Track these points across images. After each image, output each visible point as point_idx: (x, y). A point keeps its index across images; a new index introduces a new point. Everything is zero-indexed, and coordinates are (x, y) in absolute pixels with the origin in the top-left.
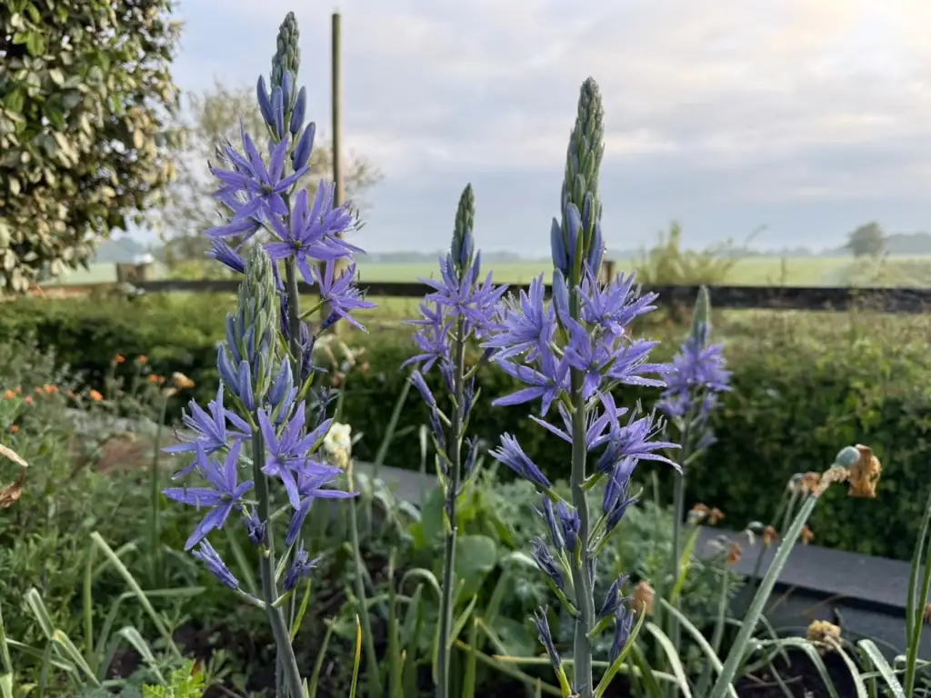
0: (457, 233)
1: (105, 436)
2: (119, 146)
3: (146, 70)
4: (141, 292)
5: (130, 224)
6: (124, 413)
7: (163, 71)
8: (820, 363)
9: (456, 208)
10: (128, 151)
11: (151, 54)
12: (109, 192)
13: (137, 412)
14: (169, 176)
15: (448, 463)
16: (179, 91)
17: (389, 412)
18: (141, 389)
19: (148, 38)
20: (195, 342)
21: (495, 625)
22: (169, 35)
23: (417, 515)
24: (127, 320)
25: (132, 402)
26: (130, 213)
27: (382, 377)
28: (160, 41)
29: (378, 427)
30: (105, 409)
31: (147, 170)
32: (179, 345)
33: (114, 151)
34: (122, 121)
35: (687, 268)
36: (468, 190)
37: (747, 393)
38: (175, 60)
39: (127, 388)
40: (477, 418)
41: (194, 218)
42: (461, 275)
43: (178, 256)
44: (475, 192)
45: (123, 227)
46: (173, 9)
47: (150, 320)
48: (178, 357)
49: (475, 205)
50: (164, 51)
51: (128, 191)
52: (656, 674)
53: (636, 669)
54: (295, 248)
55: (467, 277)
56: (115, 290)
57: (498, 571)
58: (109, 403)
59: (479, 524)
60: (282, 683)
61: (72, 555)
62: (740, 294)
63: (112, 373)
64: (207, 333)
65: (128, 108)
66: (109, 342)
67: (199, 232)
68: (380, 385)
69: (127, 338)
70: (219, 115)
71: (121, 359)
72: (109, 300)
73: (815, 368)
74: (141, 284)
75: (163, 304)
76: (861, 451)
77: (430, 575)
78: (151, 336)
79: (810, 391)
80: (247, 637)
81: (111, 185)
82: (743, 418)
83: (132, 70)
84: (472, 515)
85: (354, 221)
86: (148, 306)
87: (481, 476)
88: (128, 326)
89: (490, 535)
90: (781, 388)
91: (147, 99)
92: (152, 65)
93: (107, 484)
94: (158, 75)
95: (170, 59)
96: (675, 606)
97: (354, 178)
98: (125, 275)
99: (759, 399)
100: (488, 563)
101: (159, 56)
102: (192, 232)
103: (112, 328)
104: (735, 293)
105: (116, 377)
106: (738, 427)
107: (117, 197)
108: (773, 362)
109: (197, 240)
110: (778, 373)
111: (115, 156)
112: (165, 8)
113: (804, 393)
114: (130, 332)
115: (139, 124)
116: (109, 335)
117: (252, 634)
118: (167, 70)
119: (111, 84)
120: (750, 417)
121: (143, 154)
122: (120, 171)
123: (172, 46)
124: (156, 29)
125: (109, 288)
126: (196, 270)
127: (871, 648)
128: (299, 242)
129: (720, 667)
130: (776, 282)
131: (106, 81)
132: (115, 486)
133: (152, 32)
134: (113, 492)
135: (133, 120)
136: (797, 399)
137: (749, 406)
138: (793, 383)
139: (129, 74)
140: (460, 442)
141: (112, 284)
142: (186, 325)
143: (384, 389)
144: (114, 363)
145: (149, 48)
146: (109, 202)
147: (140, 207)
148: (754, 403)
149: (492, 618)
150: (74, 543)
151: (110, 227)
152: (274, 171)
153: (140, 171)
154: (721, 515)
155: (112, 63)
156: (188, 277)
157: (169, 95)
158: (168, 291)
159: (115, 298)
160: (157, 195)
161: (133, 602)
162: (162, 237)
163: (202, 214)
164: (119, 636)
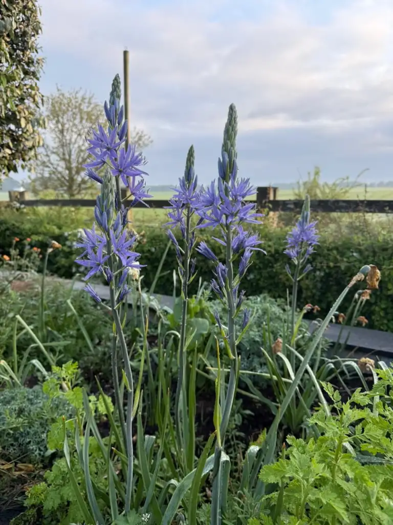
0: (187, 167)
1: (11, 279)
2: (12, 127)
3: (25, 85)
4: (23, 206)
5: (19, 169)
6: (20, 268)
7: (34, 85)
8: (381, 238)
9: (186, 156)
10: (17, 129)
11: (27, 76)
12: (8, 151)
13: (27, 267)
14: (39, 142)
15: (183, 269)
16: (43, 96)
17: (157, 267)
18: (29, 255)
19: (26, 67)
20: (54, 233)
21: (208, 359)
22: (37, 65)
23: (171, 311)
24: (16, 221)
25: (24, 262)
26: (19, 163)
27: (153, 250)
28: (32, 69)
29: (151, 276)
30: (10, 265)
31: (27, 140)
32: (44, 234)
33: (10, 129)
34: (14, 113)
35: (323, 193)
36: (192, 148)
37: (342, 254)
38: (40, 79)
39: (21, 254)
40: (203, 270)
41: (47, 166)
42: (189, 186)
43: (39, 188)
44: (195, 149)
45: (15, 170)
46: (39, 51)
47: (30, 221)
48: (44, 241)
49: (195, 154)
50: (34, 74)
51: (17, 151)
52: (284, 379)
53: (275, 377)
54: (120, 172)
55: (192, 187)
56: (8, 206)
57: (209, 335)
58: (12, 263)
59: (201, 314)
60: (114, 358)
61: (4, 330)
62: (344, 204)
63: (13, 247)
64: (60, 228)
65: (17, 106)
66: (8, 233)
67: (50, 174)
68: (152, 253)
69: (17, 231)
70: (60, 108)
71: (18, 240)
72: (6, 211)
73: (378, 241)
74: (23, 202)
75: (35, 213)
76: (371, 267)
77: (177, 334)
78: (30, 229)
79: (374, 253)
80: (89, 370)
81: (9, 147)
82: (339, 267)
83: (17, 85)
84: (198, 310)
85: (143, 161)
86: (27, 214)
87: (203, 293)
88: (17, 224)
89: (206, 318)
90: (360, 252)
91: (26, 101)
92: (28, 82)
93: (17, 299)
94: (32, 88)
95: (38, 79)
96: (293, 347)
97: (136, 142)
98: (13, 198)
99: (348, 258)
100: (205, 330)
101: (32, 77)
102: (47, 175)
103: (8, 225)
104: (341, 204)
105: (15, 249)
106: (337, 272)
107: (12, 154)
108: (357, 238)
109: (50, 179)
110: (359, 245)
111: (10, 132)
112: (34, 51)
113: (371, 254)
114: (18, 228)
115: (23, 115)
116: (7, 229)
117: (92, 367)
118: (36, 84)
119: (9, 93)
120: (343, 266)
121: (25, 131)
122: (13, 140)
123: (38, 71)
124: (30, 62)
125: (6, 204)
126: (51, 195)
127: (383, 365)
128: (122, 169)
129: (302, 358)
130: (362, 198)
131: (6, 92)
132: (21, 300)
133: (28, 64)
134: (21, 302)
135: (20, 112)
136: (368, 256)
137: (342, 261)
138: (367, 250)
139: (16, 87)
140: (189, 261)
141: (7, 202)
142: (48, 223)
143: (154, 257)
144: (14, 242)
145: (26, 73)
146: (8, 157)
147: (24, 160)
148: (345, 259)
149: (207, 356)
150: (4, 324)
151: (9, 170)
152: (112, 141)
153: (23, 140)
154: (319, 309)
155: (8, 82)
156: (48, 198)
157: (38, 99)
158: (37, 206)
159: (8, 209)
160: (32, 153)
161: (38, 348)
162: (29, 177)
163: (52, 164)
164: (31, 363)
